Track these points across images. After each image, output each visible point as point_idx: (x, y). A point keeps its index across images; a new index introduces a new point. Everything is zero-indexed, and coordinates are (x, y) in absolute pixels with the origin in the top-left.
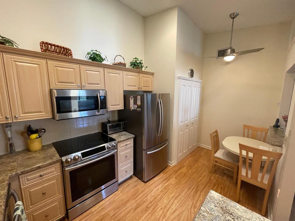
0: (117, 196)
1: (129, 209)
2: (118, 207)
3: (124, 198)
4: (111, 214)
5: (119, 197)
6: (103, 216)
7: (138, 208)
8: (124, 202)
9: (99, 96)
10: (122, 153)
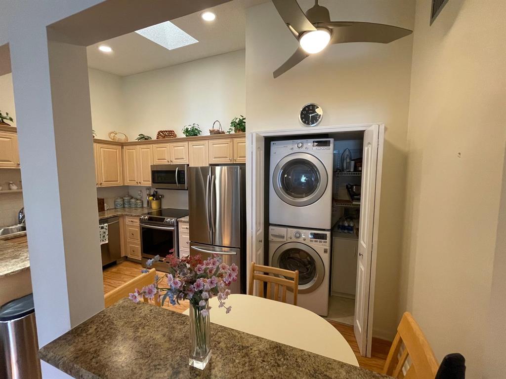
9: (178, 171)
10: (183, 236)
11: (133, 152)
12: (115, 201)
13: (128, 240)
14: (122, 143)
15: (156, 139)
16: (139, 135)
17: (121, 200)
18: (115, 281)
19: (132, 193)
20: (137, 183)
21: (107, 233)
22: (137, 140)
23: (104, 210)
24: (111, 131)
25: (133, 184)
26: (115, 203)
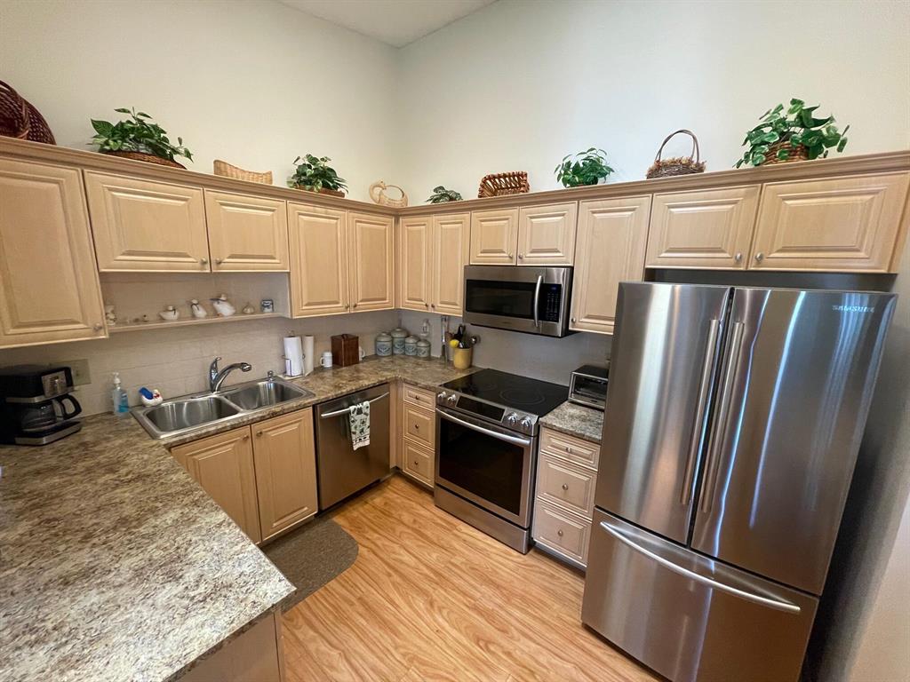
0: (505, 558)
1: (473, 592)
2: (477, 567)
3: (503, 573)
4: (458, 560)
5: (502, 564)
6: (451, 546)
7: (482, 614)
8: (493, 578)
9: (542, 284)
10: (551, 466)
11: (420, 231)
12: (376, 341)
13: (406, 436)
14: (397, 210)
15: (477, 198)
16: (436, 190)
17: (389, 339)
18: (387, 543)
19: (408, 323)
20: (426, 305)
21: (368, 424)
22: (429, 203)
23: (356, 361)
24: (374, 182)
25: (418, 306)
26: (376, 345)
